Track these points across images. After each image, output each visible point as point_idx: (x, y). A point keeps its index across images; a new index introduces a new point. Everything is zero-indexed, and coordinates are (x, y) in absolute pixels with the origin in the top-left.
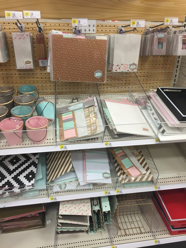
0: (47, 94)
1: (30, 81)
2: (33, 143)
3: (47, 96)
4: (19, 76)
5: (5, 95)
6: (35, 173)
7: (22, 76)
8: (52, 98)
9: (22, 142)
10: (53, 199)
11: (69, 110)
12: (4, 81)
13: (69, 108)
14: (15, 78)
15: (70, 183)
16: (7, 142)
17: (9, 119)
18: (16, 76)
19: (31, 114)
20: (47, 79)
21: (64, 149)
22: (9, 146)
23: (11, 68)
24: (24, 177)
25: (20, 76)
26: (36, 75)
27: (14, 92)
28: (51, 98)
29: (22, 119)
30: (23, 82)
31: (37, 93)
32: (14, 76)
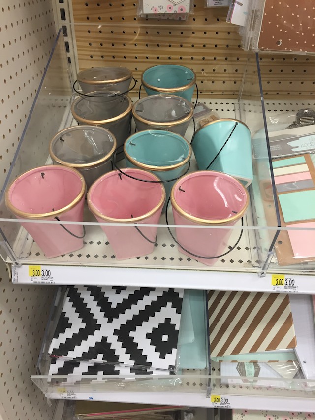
0: (212, 95)
1: (172, 56)
2: (185, 258)
3: (213, 101)
4: (142, 38)
5: (108, 93)
6: (177, 328)
7: (151, 38)
8: (228, 107)
9: (154, 250)
10: (218, 400)
11: (293, 150)
12: (104, 54)
13: (292, 144)
14: (132, 44)
15: (269, 364)
16: (107, 243)
17: (119, 175)
18: (136, 37)
19: (186, 160)
20: (220, 48)
21: (286, 287)
22: (113, 257)
23: (126, 14)
24: (147, 337)
25: (147, 38)
26: (189, 37)
27: (131, 87)
28: (225, 107)
29: (158, 180)
30: (153, 58)
31: (195, 91)
32: (131, 40)
